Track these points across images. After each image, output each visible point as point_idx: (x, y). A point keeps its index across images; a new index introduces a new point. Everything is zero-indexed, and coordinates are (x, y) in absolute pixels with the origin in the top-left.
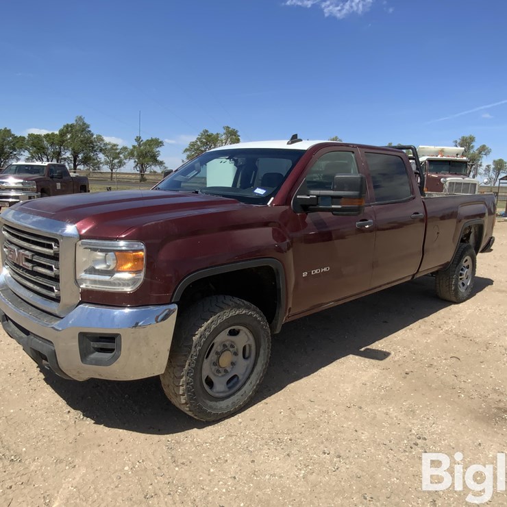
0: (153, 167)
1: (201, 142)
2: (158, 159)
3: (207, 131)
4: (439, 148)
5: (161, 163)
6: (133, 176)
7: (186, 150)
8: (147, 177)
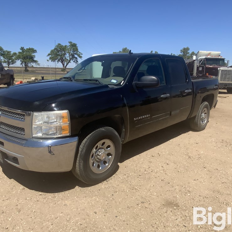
0: (31, 63)
1: (57, 50)
2: (34, 59)
3: (60, 44)
4: (209, 52)
5: (36, 62)
6: (20, 69)
7: (49, 55)
8: (29, 69)
